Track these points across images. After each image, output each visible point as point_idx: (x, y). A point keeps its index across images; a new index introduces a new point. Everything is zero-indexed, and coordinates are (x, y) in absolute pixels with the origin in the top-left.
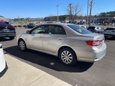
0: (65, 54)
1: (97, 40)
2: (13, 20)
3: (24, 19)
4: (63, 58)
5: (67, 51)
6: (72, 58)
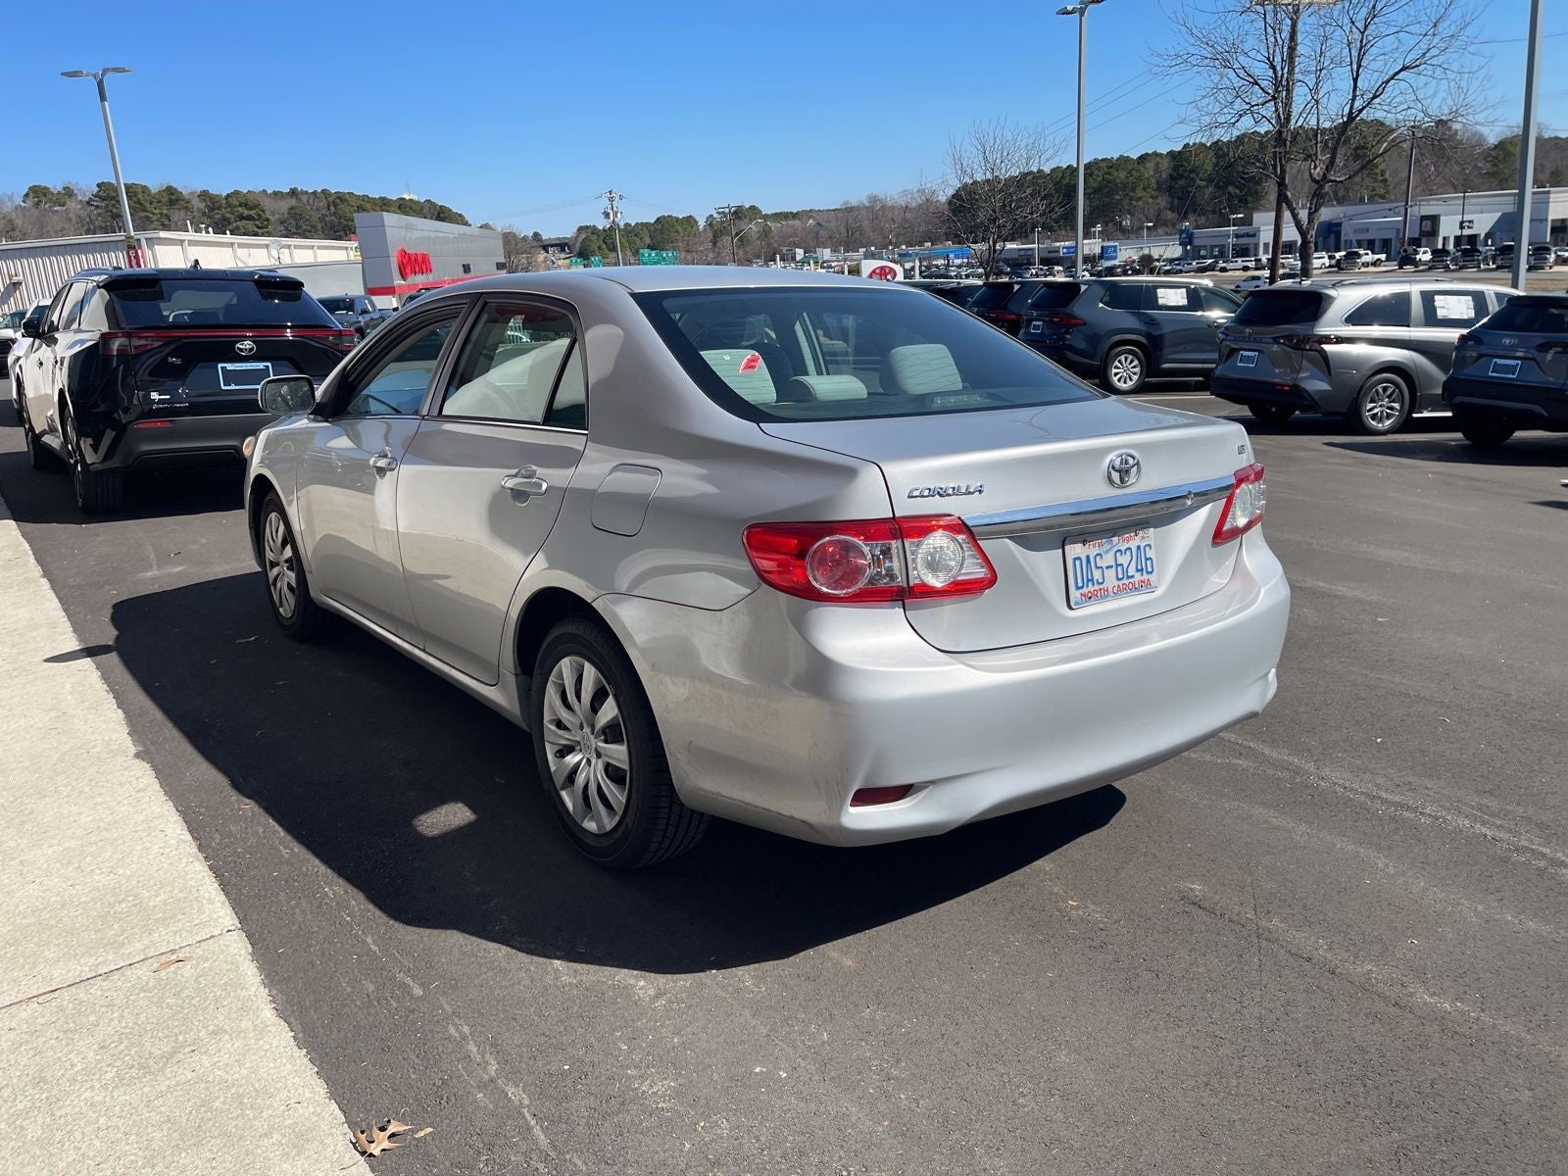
0: (569, 707)
2: (562, 246)
3: (690, 221)
4: (561, 753)
5: (584, 660)
6: (626, 767)
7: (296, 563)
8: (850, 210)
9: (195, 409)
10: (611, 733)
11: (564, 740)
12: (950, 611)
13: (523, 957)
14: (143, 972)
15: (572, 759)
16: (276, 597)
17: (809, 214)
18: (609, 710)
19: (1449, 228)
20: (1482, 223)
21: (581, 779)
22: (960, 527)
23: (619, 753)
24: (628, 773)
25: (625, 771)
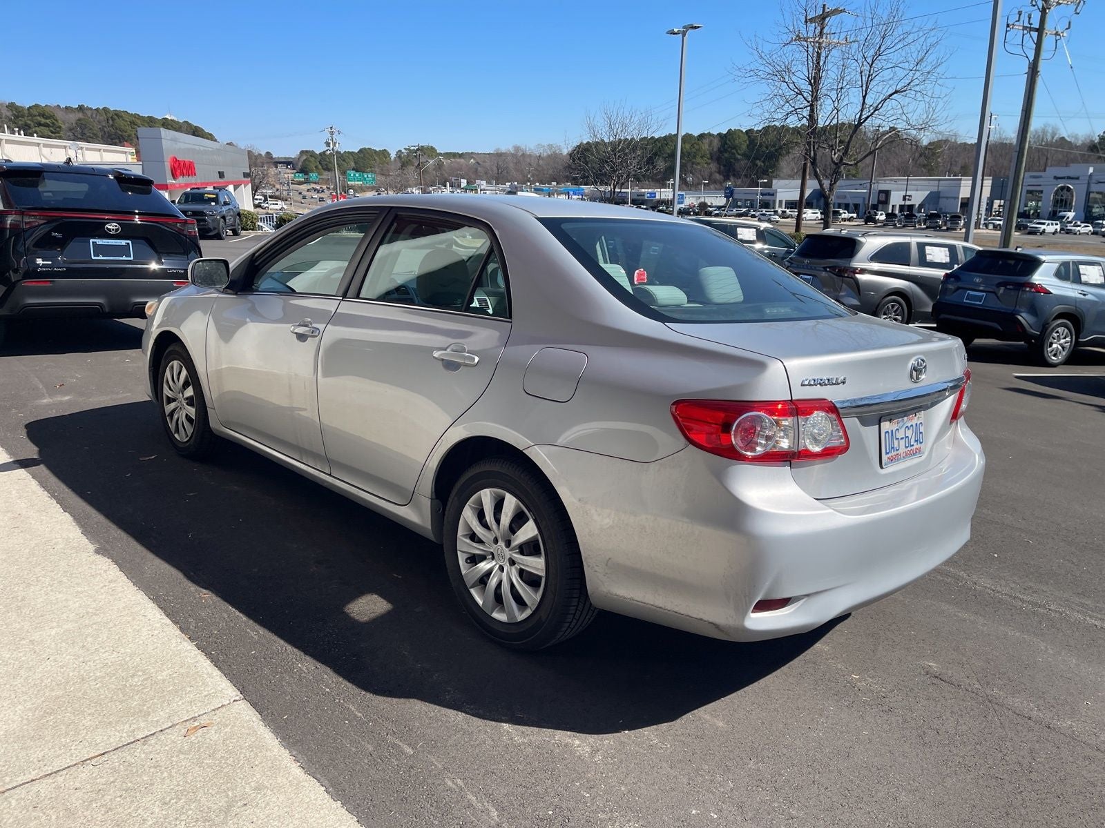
0: (485, 526)
1: (800, 394)
2: (287, 163)
3: (384, 153)
4: (474, 560)
5: (505, 492)
6: (542, 574)
7: (199, 400)
8: (499, 155)
9: (71, 273)
10: (530, 548)
11: (477, 549)
12: (817, 469)
13: (476, 721)
14: (175, 736)
15: (484, 566)
16: (172, 426)
17: (471, 155)
18: (529, 531)
19: (896, 200)
20: (917, 198)
21: (493, 582)
22: (831, 409)
23: (536, 564)
24: (543, 580)
25: (540, 577)
